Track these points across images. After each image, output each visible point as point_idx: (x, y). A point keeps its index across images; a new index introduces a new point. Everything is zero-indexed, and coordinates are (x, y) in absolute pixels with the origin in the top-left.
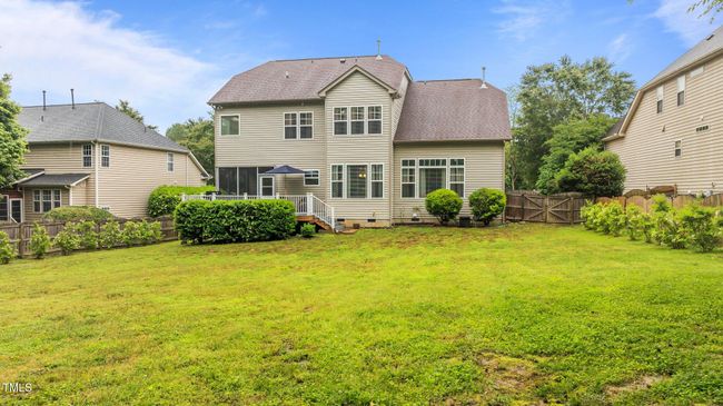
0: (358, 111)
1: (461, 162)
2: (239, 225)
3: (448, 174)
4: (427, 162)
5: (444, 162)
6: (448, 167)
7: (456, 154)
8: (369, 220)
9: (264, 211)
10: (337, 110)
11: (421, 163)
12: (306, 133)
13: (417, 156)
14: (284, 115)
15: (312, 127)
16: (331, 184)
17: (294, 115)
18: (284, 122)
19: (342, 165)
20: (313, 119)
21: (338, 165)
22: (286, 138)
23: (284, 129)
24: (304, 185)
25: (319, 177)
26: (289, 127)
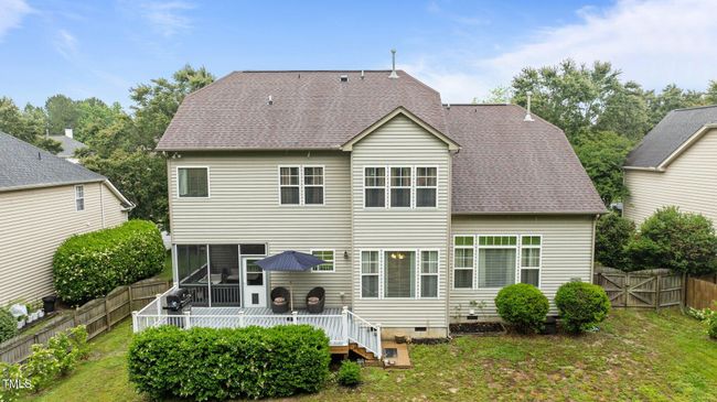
0: (400, 174)
1: (536, 240)
2: (242, 377)
3: (519, 257)
4: (490, 240)
5: (513, 240)
6: (519, 246)
7: (531, 230)
8: (417, 329)
9: (285, 355)
10: (369, 171)
11: (482, 240)
12: (314, 196)
13: (477, 231)
14: (279, 169)
15: (322, 188)
16: (361, 278)
17: (294, 169)
18: (279, 179)
19: (378, 251)
20: (324, 176)
21: (371, 252)
22: (282, 203)
23: (279, 190)
24: (313, 271)
25: (334, 260)
26: (288, 187)
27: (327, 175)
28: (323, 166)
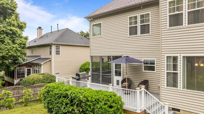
14: (128, 18)
15: (149, 24)
16: (166, 73)
17: (136, 17)
18: (128, 23)
19: (178, 56)
20: (150, 18)
21: (173, 56)
22: (130, 35)
23: (128, 28)
24: (143, 71)
25: (155, 65)
26: (132, 27)
27: (152, 17)
28: (150, 12)
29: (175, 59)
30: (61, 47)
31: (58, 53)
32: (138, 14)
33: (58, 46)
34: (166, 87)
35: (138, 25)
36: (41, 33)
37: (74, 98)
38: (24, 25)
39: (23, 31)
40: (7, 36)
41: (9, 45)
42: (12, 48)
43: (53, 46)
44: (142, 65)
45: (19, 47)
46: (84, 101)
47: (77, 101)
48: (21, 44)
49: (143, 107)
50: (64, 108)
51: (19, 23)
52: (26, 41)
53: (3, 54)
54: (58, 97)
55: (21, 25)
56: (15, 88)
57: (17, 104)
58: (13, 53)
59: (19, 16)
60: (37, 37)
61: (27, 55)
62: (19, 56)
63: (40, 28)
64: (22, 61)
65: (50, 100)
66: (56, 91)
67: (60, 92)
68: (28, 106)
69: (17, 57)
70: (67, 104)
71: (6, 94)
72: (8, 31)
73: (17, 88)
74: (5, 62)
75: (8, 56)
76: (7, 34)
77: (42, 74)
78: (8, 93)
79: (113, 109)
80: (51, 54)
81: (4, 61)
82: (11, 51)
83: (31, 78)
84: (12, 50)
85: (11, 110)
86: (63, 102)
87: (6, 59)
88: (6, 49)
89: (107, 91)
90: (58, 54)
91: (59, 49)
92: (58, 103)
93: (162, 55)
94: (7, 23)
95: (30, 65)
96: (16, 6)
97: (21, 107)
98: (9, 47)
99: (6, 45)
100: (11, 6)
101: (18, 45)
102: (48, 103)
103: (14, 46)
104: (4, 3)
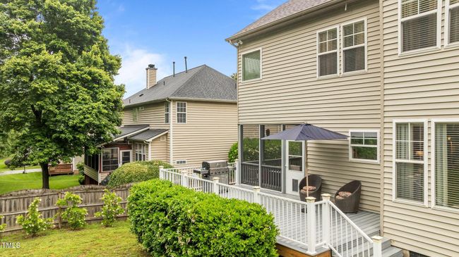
12: (354, 60)
14: (317, 35)
15: (364, 47)
16: (394, 165)
17: (333, 33)
18: (317, 47)
19: (423, 123)
20: (366, 32)
21: (411, 124)
22: (321, 74)
23: (317, 59)
24: (351, 158)
25: (378, 146)
26: (326, 55)
27: (370, 30)
28: (365, 19)
29: (418, 130)
30: (188, 107)
31: (182, 118)
32: (338, 25)
33: (182, 104)
34: (394, 198)
35: (337, 51)
36: (153, 76)
37: (178, 214)
38: (116, 62)
39: (115, 74)
40: (83, 86)
41: (86, 104)
42: (91, 108)
43: (172, 103)
44: (348, 145)
45: (105, 108)
46: (193, 221)
47: (182, 220)
48: (109, 101)
49: (327, 244)
50: (161, 234)
51: (107, 57)
52: (119, 94)
53: (75, 122)
54: (152, 210)
55: (110, 61)
56: (89, 189)
57: (92, 222)
58: (92, 119)
59: (108, 44)
60: (145, 87)
61: (124, 123)
62: (105, 126)
63: (151, 66)
64: (112, 135)
65: (139, 216)
66: (150, 198)
67: (157, 200)
68: (111, 226)
69: (101, 128)
70: (165, 226)
71: (70, 199)
72: (84, 76)
73: (92, 189)
74: (78, 136)
75: (82, 125)
76: (84, 82)
77: (147, 163)
78: (74, 198)
79: (247, 241)
80: (167, 121)
81: (77, 134)
82: (89, 116)
83: (126, 171)
84: (90, 113)
85: (78, 233)
86: (159, 220)
87: (79, 132)
88: (81, 111)
89: (245, 202)
90: (181, 122)
91: (185, 111)
92: (150, 222)
93: (386, 120)
94: (85, 60)
95: (128, 144)
96: (100, 26)
97: (99, 228)
98: (84, 107)
99: (80, 103)
100: (92, 26)
101: (103, 103)
102: (136, 222)
103: (95, 105)
104: (80, 20)
